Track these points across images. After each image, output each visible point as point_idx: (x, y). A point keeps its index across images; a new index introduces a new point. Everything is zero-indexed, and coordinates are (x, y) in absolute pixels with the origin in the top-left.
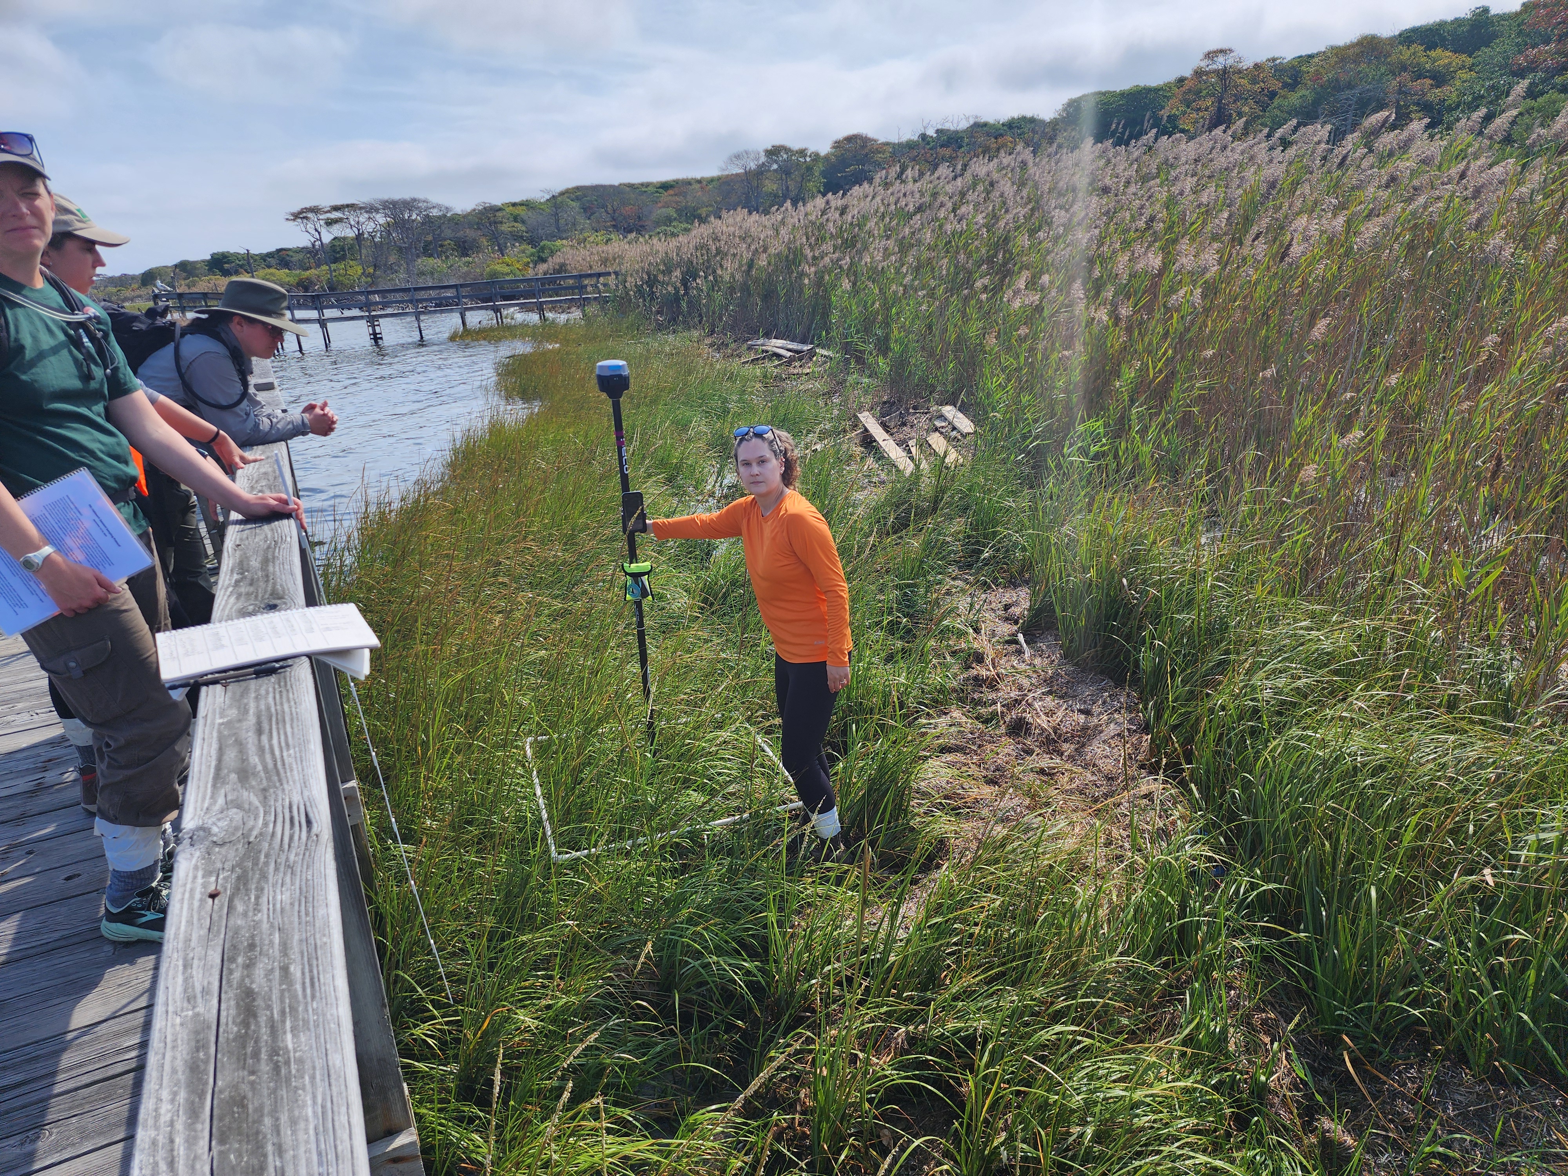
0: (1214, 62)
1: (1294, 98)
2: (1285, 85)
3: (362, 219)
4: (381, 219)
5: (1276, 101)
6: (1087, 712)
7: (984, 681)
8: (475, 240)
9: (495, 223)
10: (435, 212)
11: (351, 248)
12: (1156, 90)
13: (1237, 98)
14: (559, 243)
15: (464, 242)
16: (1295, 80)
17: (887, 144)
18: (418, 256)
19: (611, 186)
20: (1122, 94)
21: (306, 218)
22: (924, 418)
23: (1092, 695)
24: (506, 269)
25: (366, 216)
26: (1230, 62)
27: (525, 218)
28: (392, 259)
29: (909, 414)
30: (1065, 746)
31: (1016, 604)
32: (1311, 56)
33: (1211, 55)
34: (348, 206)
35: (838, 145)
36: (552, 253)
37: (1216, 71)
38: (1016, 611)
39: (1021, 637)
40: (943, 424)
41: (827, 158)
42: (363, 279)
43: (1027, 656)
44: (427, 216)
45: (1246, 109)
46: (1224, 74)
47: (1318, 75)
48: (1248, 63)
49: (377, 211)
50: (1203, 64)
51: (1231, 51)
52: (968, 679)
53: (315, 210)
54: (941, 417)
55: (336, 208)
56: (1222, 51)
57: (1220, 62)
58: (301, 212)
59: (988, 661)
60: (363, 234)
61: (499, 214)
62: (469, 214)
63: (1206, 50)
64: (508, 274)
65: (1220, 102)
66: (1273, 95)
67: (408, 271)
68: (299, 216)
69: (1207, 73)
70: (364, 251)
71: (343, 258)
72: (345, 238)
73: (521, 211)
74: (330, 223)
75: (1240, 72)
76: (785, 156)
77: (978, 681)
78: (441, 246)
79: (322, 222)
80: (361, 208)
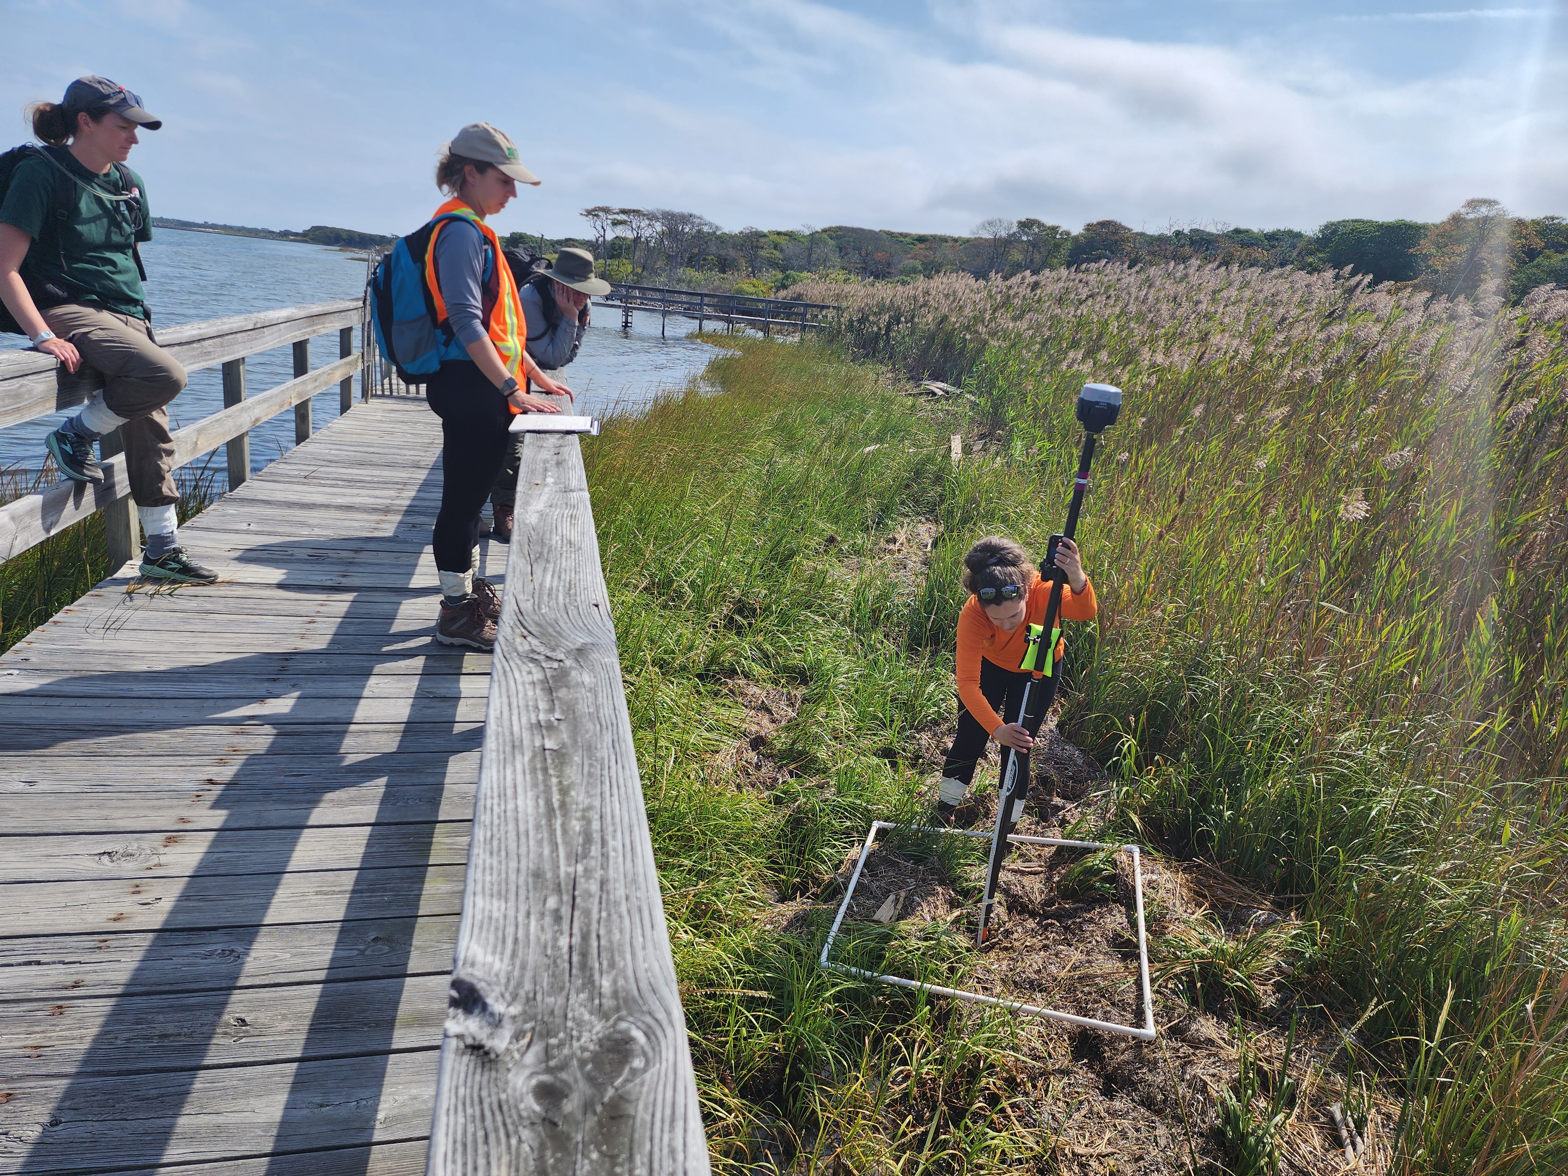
0: (1476, 211)
3: (643, 225)
4: (658, 227)
5: (1537, 260)
8: (735, 260)
9: (757, 247)
10: (706, 229)
11: (628, 248)
14: (805, 274)
15: (725, 260)
18: (682, 264)
19: (871, 231)
21: (597, 215)
24: (752, 290)
25: (647, 222)
26: (1494, 213)
27: (784, 247)
28: (659, 264)
33: (1473, 204)
34: (634, 211)
35: (1089, 227)
36: (794, 282)
37: (1476, 220)
41: (1076, 238)
42: (631, 277)
44: (699, 231)
45: (1501, 262)
46: (1485, 224)
49: (657, 219)
50: (1463, 211)
53: (607, 210)
55: (624, 212)
56: (1486, 202)
57: (1484, 212)
58: (595, 210)
60: (640, 238)
61: (763, 240)
62: (736, 235)
64: (752, 294)
66: (1535, 253)
67: (669, 277)
68: (592, 213)
69: (1466, 220)
70: (637, 253)
71: (619, 256)
72: (625, 239)
73: (782, 241)
74: (615, 223)
75: (1501, 223)
76: (1037, 230)
78: (705, 260)
79: (609, 222)
80: (644, 215)
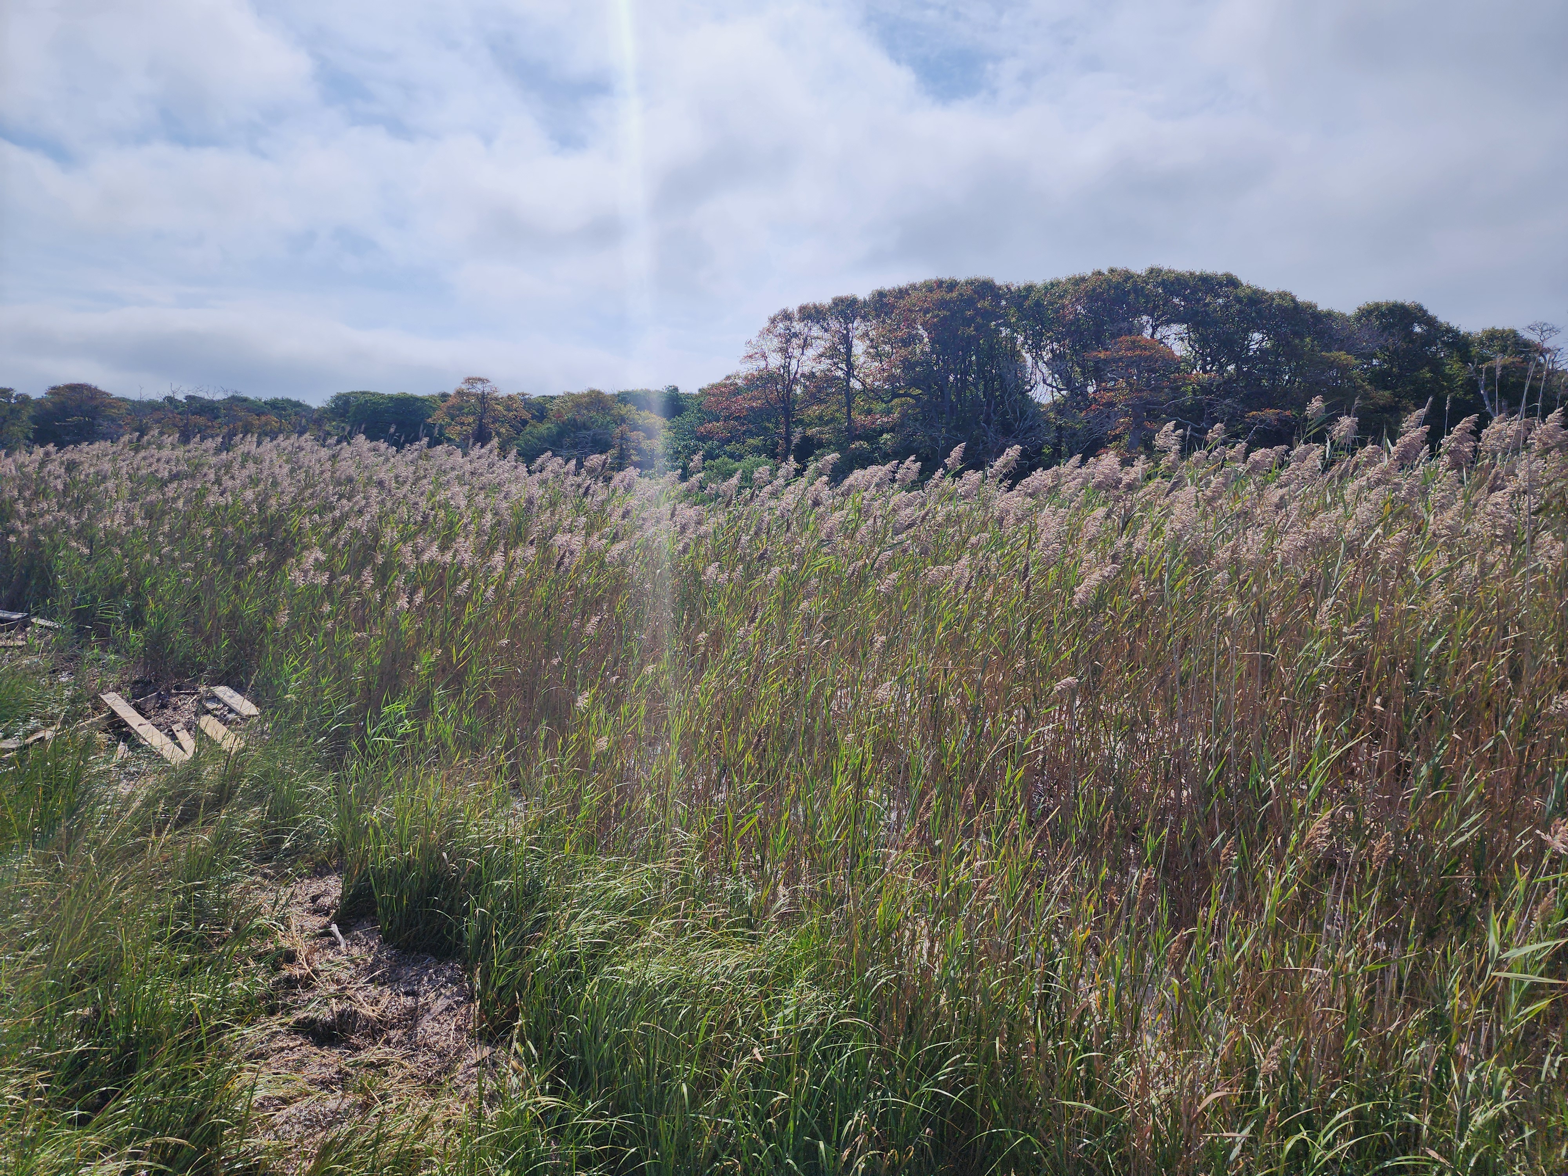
0: (474, 387)
1: (543, 428)
2: (534, 417)
5: (528, 428)
6: (414, 994)
7: (297, 981)
12: (423, 400)
13: (495, 420)
16: (542, 414)
17: (124, 400)
20: (391, 398)
22: (190, 700)
23: (417, 975)
26: (487, 390)
29: (172, 695)
30: (392, 1033)
31: (326, 893)
32: (553, 398)
33: (471, 381)
35: (55, 391)
37: (476, 395)
38: (327, 901)
39: (334, 928)
40: (215, 706)
41: (39, 403)
43: (342, 947)
45: (503, 430)
46: (483, 398)
47: (559, 415)
48: (503, 393)
50: (464, 387)
51: (488, 381)
52: (279, 982)
54: (215, 698)
56: (480, 379)
57: (479, 388)
59: (301, 958)
63: (466, 376)
65: (480, 420)
66: (525, 423)
69: (469, 395)
75: (496, 399)
77: (290, 983)
